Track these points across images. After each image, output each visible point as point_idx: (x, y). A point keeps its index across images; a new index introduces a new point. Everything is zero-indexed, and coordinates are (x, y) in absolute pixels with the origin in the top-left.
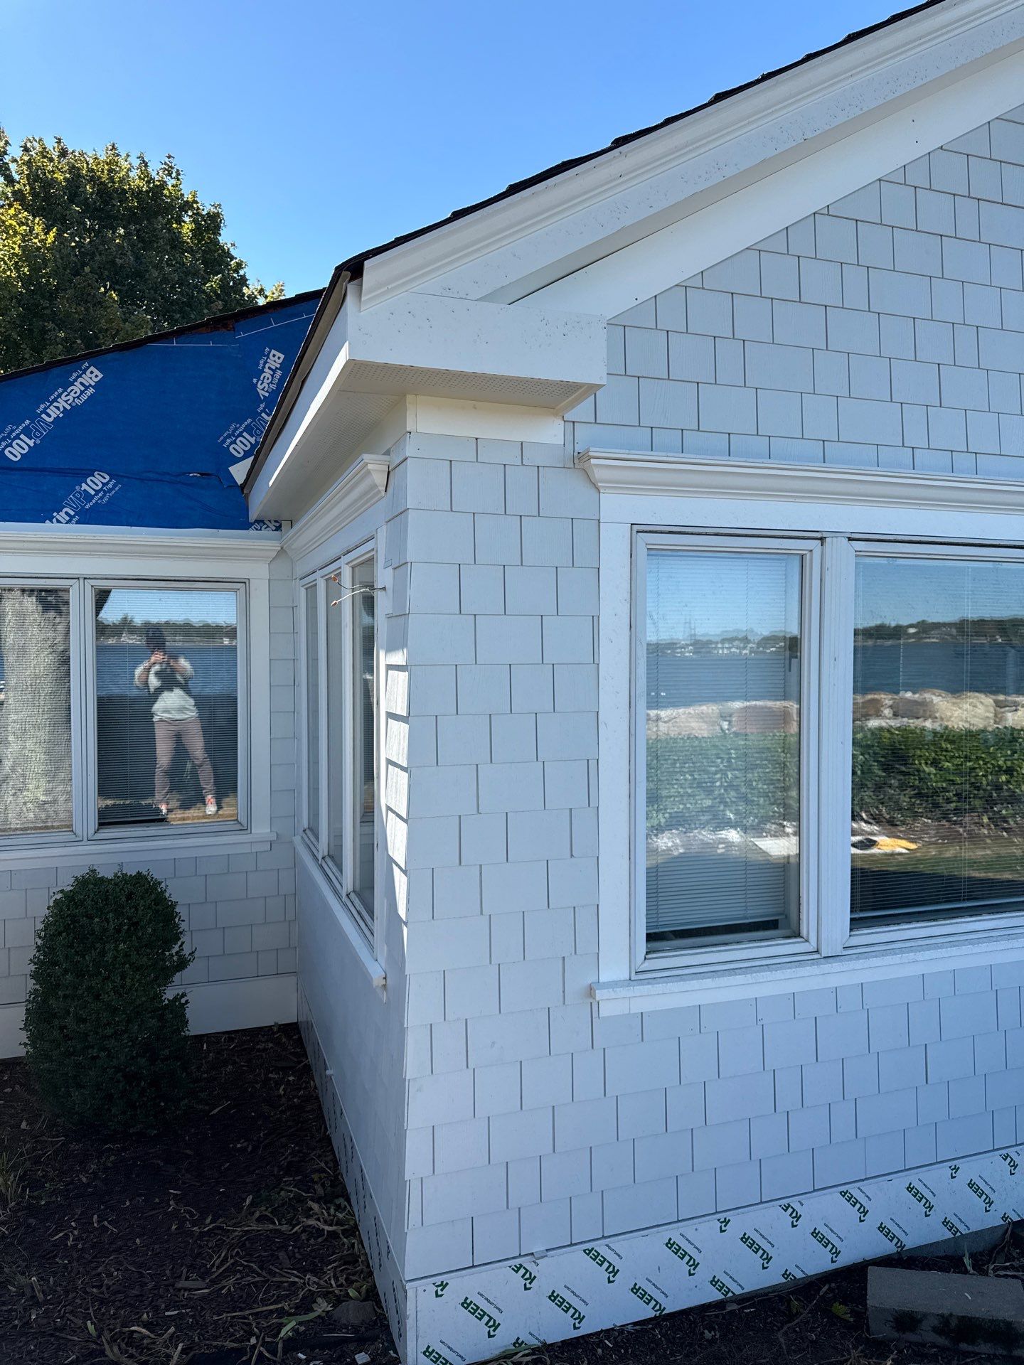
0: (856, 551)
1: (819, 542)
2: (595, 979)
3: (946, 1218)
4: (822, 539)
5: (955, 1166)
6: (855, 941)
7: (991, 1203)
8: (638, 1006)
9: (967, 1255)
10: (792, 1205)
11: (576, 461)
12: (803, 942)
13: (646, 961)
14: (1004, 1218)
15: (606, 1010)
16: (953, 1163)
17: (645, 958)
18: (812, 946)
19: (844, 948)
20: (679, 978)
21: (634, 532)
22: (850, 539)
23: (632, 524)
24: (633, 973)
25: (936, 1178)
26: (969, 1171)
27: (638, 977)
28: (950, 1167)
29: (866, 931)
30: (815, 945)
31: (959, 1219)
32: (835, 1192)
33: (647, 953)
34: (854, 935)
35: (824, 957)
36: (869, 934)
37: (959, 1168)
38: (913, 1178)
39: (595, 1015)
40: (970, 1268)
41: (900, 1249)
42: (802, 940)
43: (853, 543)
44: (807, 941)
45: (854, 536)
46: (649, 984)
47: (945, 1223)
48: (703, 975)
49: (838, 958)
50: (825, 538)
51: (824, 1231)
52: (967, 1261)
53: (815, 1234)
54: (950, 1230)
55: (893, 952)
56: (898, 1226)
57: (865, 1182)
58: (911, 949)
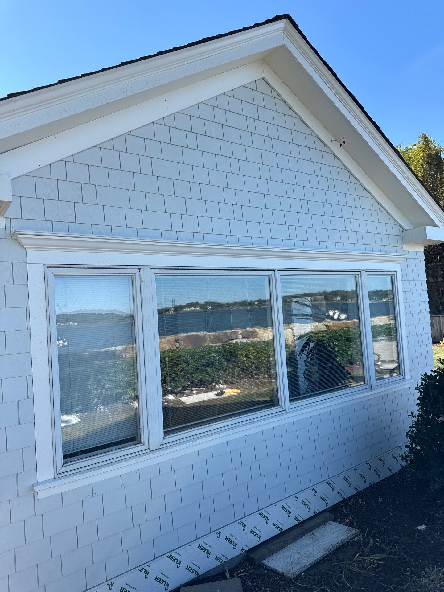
0: (155, 274)
1: (138, 270)
2: (35, 481)
3: (217, 556)
4: (139, 269)
5: (219, 532)
6: (167, 441)
7: (236, 545)
8: (59, 491)
9: (227, 571)
10: (144, 568)
11: (12, 236)
12: (142, 445)
13: (63, 468)
14: (242, 550)
15: (41, 495)
16: (218, 531)
17: (62, 467)
18: (146, 446)
19: (161, 445)
20: (80, 473)
21: (46, 268)
22: (151, 269)
23: (44, 264)
24: (56, 474)
25: (211, 540)
26: (225, 533)
27: (58, 476)
28: (217, 533)
29: (171, 436)
30: (148, 446)
31: (223, 555)
32: (165, 557)
33: (64, 464)
34: (166, 438)
35: (152, 451)
36: (172, 437)
37: (221, 533)
38: (201, 542)
39: (36, 498)
40: (228, 576)
41: (197, 576)
42: (142, 444)
43: (153, 270)
44: (144, 445)
45: (153, 267)
46: (64, 478)
47: (217, 559)
48: (92, 469)
49: (158, 450)
50: (141, 268)
51: (161, 576)
52: (227, 574)
53: (156, 579)
54: (219, 561)
55: (183, 443)
56: (196, 565)
57: (179, 549)
58: (191, 440)
